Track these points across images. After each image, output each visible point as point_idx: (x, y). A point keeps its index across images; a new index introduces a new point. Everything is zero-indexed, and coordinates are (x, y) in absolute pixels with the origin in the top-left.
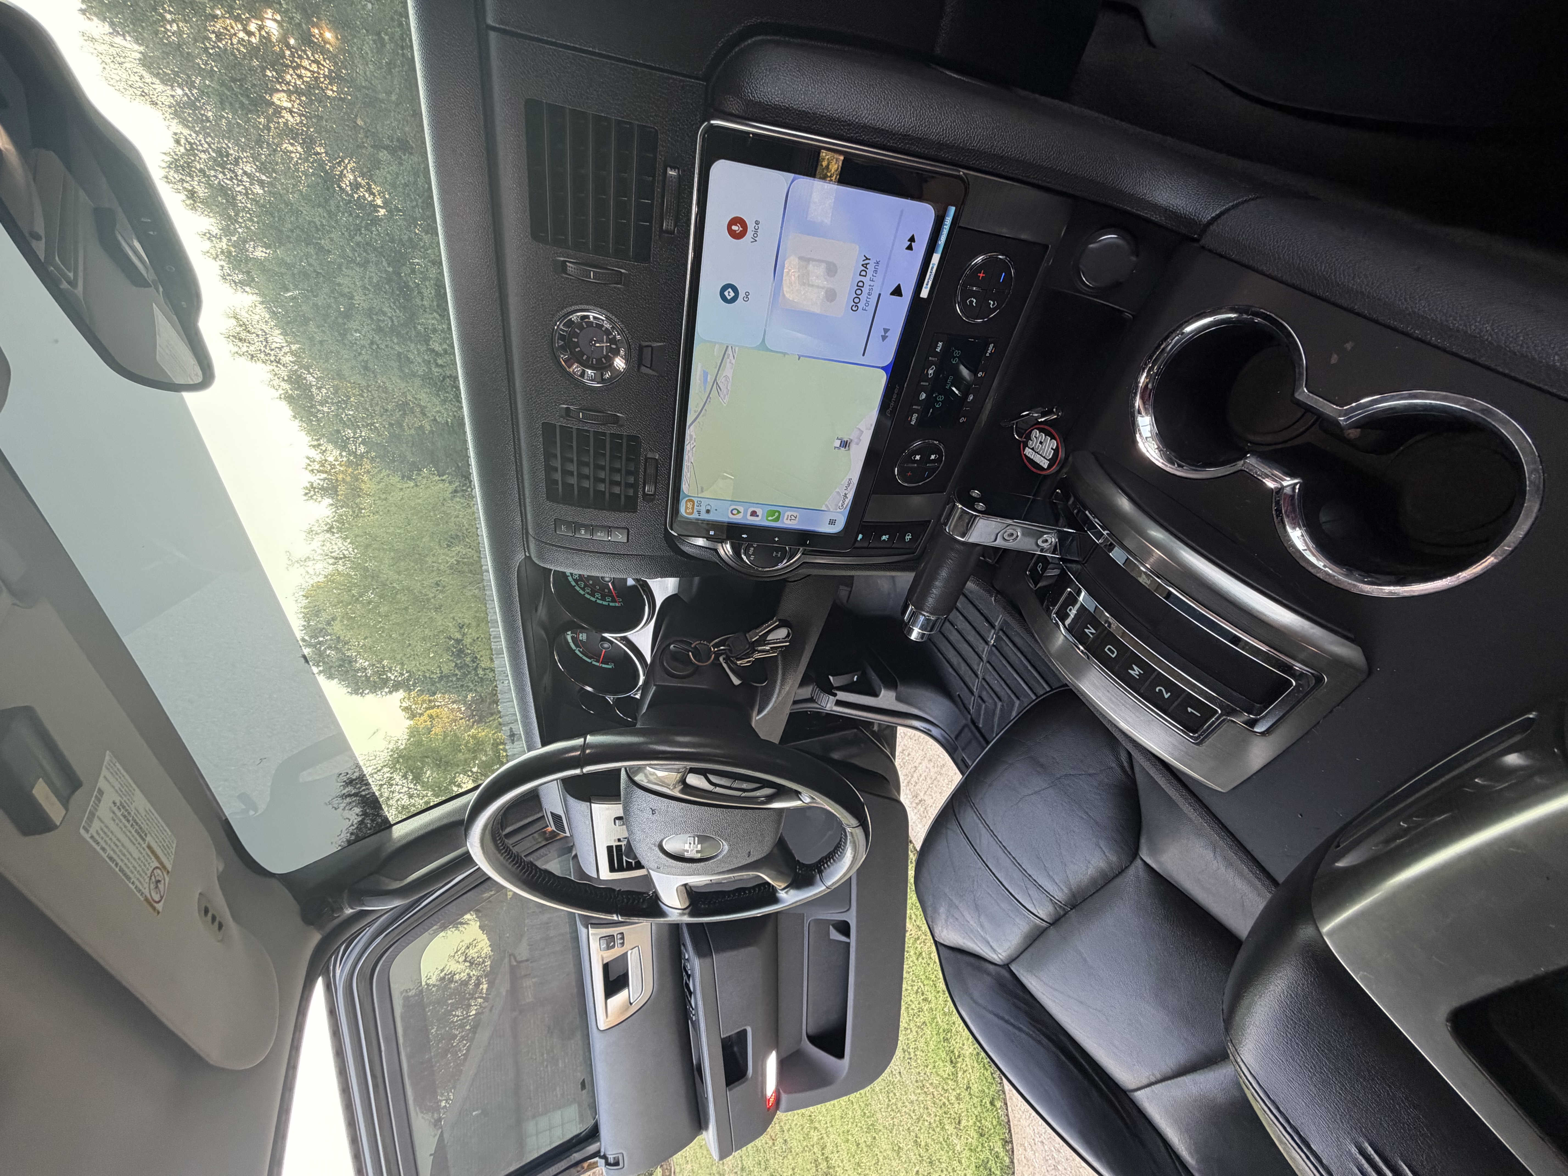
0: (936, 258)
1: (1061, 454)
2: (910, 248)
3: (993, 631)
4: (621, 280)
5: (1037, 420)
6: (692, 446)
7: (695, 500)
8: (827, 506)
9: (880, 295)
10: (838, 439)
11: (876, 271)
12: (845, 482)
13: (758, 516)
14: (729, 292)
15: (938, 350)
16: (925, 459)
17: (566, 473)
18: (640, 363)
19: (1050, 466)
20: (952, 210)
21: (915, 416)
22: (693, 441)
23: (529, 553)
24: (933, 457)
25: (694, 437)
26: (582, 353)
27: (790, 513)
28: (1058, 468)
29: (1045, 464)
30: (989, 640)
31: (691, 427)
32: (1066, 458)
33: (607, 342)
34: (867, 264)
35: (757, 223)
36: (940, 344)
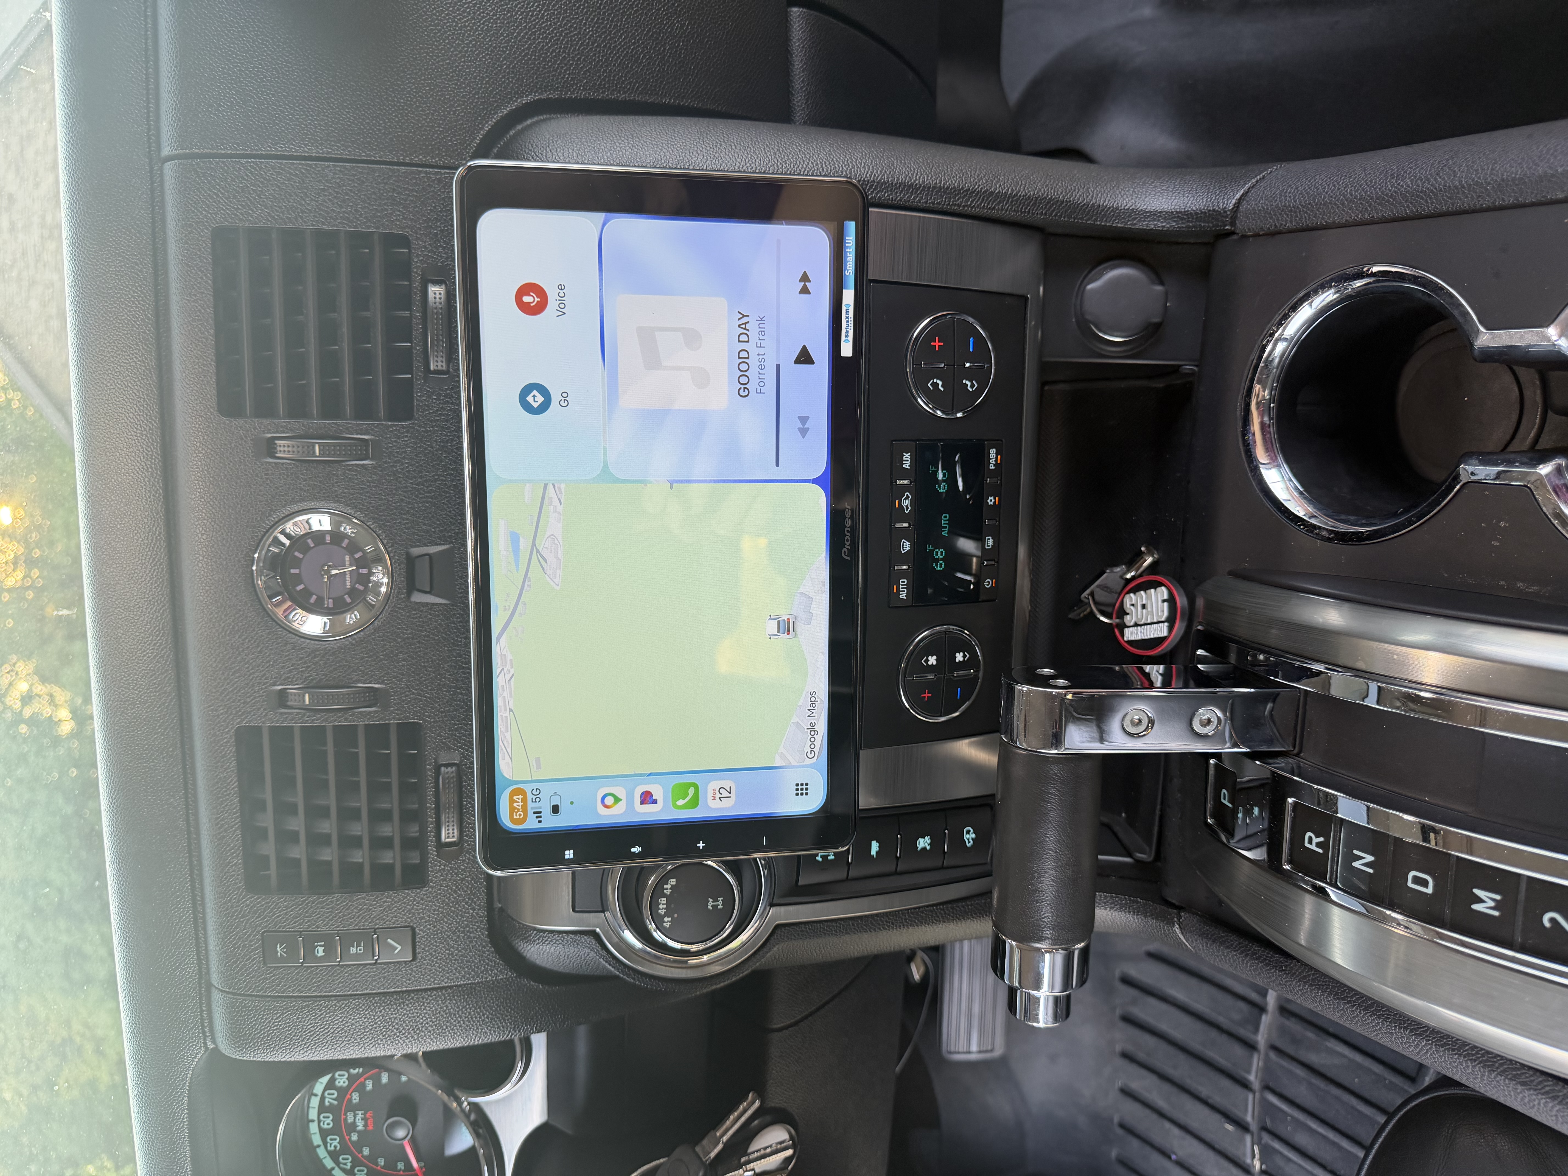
0: (848, 297)
1: (1181, 601)
2: (805, 291)
3: (1248, 1138)
4: (367, 450)
5: (1121, 577)
6: (508, 677)
7: (528, 788)
8: (782, 756)
9: (778, 366)
10: (771, 618)
11: (762, 332)
12: (804, 701)
13: (655, 802)
14: (534, 396)
15: (907, 465)
16: (946, 660)
17: (287, 838)
18: (411, 586)
19: (1171, 629)
20: (851, 227)
21: (903, 582)
22: (508, 666)
23: (214, 1041)
24: (959, 657)
25: (509, 657)
26: (307, 593)
27: (715, 785)
28: (1185, 624)
29: (1162, 631)
30: (1249, 1161)
31: (502, 640)
32: (1192, 602)
33: (351, 565)
34: (745, 324)
35: (561, 287)
36: (907, 456)
